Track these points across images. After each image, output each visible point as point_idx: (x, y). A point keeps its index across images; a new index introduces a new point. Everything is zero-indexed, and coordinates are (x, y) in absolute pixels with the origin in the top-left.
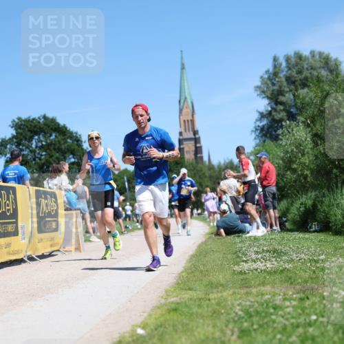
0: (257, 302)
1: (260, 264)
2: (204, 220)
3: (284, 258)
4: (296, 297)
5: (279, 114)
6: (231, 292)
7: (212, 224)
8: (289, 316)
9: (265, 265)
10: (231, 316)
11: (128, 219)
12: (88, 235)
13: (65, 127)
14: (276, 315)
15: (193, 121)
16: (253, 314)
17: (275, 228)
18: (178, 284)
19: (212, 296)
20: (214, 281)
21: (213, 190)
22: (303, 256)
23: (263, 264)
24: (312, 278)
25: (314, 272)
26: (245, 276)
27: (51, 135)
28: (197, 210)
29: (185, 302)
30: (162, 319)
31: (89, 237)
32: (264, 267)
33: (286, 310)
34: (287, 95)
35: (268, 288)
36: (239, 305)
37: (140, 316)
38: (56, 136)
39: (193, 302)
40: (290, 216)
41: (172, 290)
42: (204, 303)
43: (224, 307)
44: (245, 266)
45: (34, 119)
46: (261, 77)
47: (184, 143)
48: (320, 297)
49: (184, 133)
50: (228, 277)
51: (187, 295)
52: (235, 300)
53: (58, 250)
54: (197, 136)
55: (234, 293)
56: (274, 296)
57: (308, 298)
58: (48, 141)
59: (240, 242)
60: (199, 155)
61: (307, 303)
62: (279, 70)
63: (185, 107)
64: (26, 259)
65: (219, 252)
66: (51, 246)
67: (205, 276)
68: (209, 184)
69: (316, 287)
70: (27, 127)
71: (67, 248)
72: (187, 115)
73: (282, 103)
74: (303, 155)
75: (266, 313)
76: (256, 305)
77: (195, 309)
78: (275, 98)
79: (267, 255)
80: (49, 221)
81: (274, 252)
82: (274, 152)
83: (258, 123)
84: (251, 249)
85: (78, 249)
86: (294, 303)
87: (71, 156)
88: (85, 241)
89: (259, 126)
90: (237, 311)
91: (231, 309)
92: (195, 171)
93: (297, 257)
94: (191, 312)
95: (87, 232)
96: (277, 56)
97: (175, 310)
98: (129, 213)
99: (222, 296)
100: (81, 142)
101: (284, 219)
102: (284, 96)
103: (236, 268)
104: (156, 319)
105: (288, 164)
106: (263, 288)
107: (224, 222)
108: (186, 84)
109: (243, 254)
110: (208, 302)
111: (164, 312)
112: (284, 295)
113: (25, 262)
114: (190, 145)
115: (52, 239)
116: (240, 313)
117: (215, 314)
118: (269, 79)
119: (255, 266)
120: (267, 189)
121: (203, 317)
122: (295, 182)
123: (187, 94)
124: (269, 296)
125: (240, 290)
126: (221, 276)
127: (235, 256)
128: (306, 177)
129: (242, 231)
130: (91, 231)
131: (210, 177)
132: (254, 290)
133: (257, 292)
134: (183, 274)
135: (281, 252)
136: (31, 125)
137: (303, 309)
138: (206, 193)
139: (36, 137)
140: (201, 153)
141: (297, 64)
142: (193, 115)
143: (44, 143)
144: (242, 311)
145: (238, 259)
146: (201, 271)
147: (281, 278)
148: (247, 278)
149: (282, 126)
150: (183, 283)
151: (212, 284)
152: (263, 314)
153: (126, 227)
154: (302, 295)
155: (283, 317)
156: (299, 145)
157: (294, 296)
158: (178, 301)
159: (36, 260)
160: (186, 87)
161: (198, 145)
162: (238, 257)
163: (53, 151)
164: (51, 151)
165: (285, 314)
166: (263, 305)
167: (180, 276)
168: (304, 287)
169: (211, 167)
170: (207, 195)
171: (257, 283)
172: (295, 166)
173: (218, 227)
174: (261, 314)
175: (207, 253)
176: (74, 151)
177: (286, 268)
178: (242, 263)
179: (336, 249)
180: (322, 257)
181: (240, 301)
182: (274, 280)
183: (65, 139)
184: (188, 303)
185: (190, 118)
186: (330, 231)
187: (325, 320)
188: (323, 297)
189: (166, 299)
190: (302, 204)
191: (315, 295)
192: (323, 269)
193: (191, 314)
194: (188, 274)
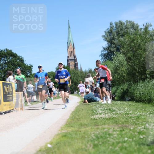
0: (102, 132)
1: (103, 116)
2: (79, 96)
3: (113, 113)
4: (119, 130)
6: (90, 128)
7: (82, 98)
8: (115, 138)
9: (105, 116)
10: (89, 139)
12: (26, 103)
13: (16, 54)
14: (110, 138)
15: (73, 52)
16: (100, 137)
18: (67, 124)
19: (81, 130)
20: (83, 123)
22: (122, 111)
24: (126, 122)
25: (127, 119)
26: (96, 121)
27: (10, 58)
29: (70, 132)
30: (59, 140)
33: (114, 135)
35: (106, 126)
37: (50, 139)
38: (12, 58)
39: (73, 132)
40: (117, 94)
41: (64, 127)
42: (78, 133)
43: (87, 135)
45: (2, 51)
46: (105, 32)
47: (70, 61)
48: (129, 130)
49: (69, 57)
50: (89, 121)
51: (70, 129)
52: (92, 131)
53: (13, 110)
54: (76, 58)
55: (91, 128)
56: (109, 129)
57: (124, 130)
58: (8, 61)
59: (94, 106)
60: (76, 67)
61: (124, 132)
62: (113, 29)
63: (70, 45)
65: (85, 110)
66: (10, 108)
67: (79, 121)
68: (81, 79)
69: (128, 125)
71: (17, 109)
72: (71, 49)
73: (114, 44)
74: (123, 67)
75: (105, 137)
76: (101, 133)
77: (74, 136)
78: (111, 41)
79: (106, 111)
81: (109, 110)
83: (103, 52)
84: (99, 109)
85: (22, 109)
86: (118, 132)
87: (19, 67)
88: (25, 105)
89: (103, 54)
90: (92, 136)
91: (90, 135)
92: (75, 74)
93: (120, 112)
95: (26, 101)
97: (65, 136)
100: (23, 61)
102: (115, 40)
103: (92, 117)
104: (56, 140)
105: (116, 70)
106: (104, 126)
107: (87, 97)
109: (96, 111)
110: (80, 132)
111: (60, 137)
112: (114, 129)
114: (72, 62)
115: (10, 105)
116: (94, 137)
117: (83, 137)
118: (108, 32)
119: (101, 116)
121: (77, 139)
122: (119, 79)
123: (71, 39)
124: (107, 130)
125: (94, 127)
126: (85, 121)
127: (92, 112)
128: (124, 77)
130: (28, 101)
131: (82, 77)
132: (100, 127)
133: (101, 128)
134: (69, 120)
135: (112, 110)
137: (122, 135)
139: (3, 59)
140: (78, 66)
141: (120, 26)
142: (73, 49)
143: (6, 61)
144: (94, 136)
145: (94, 113)
146: (77, 119)
147: (112, 121)
148: (97, 122)
149: (113, 54)
150: (69, 124)
151: (82, 124)
152: (104, 138)
154: (121, 129)
155: (112, 139)
156: (120, 63)
157: (118, 129)
158: (67, 132)
159: (3, 114)
160: (71, 36)
161: (76, 62)
162: (93, 112)
163: (11, 65)
166: (104, 133)
167: (67, 121)
168: (122, 125)
169: (82, 72)
171: (102, 124)
172: (119, 72)
173: (85, 99)
175: (80, 110)
176: (20, 65)
177: (114, 117)
178: (95, 115)
179: (137, 108)
180: (131, 112)
181: (94, 132)
182: (109, 122)
183: (16, 59)
184: (71, 133)
185: (72, 50)
186: (134, 101)
187: (131, 140)
188: (131, 130)
189: (61, 131)
190: (122, 88)
191: (127, 129)
192: (131, 117)
193: (72, 138)
194: (71, 120)
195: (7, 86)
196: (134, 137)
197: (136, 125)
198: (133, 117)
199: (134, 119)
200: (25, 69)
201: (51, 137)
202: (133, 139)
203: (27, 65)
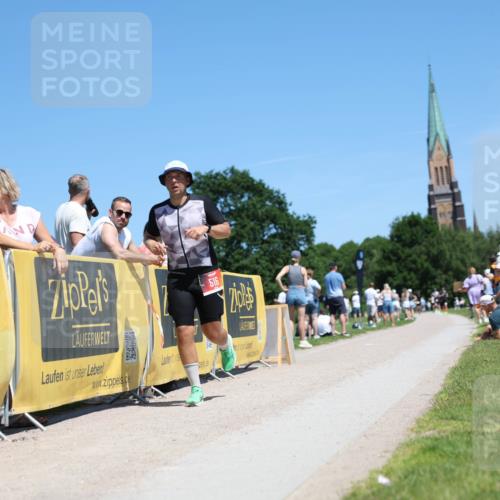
11: (355, 315)
13: (261, 184)
15: (448, 169)
18: (435, 410)
27: (242, 197)
28: (460, 300)
29: (447, 437)
30: (413, 462)
37: (382, 457)
38: (249, 198)
39: (459, 438)
41: (427, 419)
45: (217, 174)
47: (437, 201)
49: (435, 187)
51: (449, 427)
53: (258, 362)
54: (456, 190)
58: (239, 205)
60: (459, 219)
63: (436, 148)
64: (213, 375)
65: (495, 362)
66: (249, 355)
68: (475, 261)
70: (208, 185)
71: (270, 359)
72: (440, 159)
77: (462, 448)
80: (244, 320)
85: (286, 359)
87: (272, 226)
88: (295, 348)
92: (454, 242)
94: (456, 452)
97: (433, 449)
100: (286, 204)
104: (404, 461)
111: (415, 452)
113: (212, 378)
114: (445, 204)
115: (250, 345)
123: (438, 129)
134: (443, 396)
136: (214, 183)
139: (222, 200)
140: (463, 215)
142: (448, 160)
143: (232, 208)
146: (469, 392)
150: (442, 410)
158: (437, 435)
159: (228, 376)
160: (437, 119)
161: (458, 204)
163: (246, 219)
164: (242, 219)
167: (437, 398)
169: (477, 235)
176: (275, 217)
183: (261, 201)
184: (451, 439)
185: (444, 164)
189: (418, 432)
193: (457, 456)
194: (450, 395)
195: (238, 288)
200: (291, 231)
201: (386, 452)
203: (298, 218)
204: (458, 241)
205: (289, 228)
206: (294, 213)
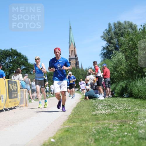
0: (102, 127)
1: (104, 111)
2: (80, 93)
3: (113, 109)
4: (118, 125)
5: (111, 48)
6: (91, 123)
7: (83, 94)
10: (91, 133)
11: (47, 93)
12: (30, 99)
13: (20, 53)
14: (110, 132)
15: (75, 51)
16: (100, 132)
17: (109, 96)
18: (69, 120)
19: (83, 125)
20: (84, 118)
21: (84, 80)
22: (121, 107)
23: (105, 111)
24: (125, 117)
25: (126, 114)
26: (97, 116)
27: (14, 57)
30: (62, 135)
31: (31, 100)
32: (105, 113)
33: (114, 130)
34: (114, 40)
35: (107, 121)
36: (94, 128)
38: (16, 58)
39: (75, 128)
40: (116, 91)
41: (66, 122)
42: (80, 128)
43: (88, 130)
44: (97, 112)
45: (7, 50)
46: (104, 32)
47: (71, 60)
48: (128, 125)
49: (71, 56)
50: (90, 117)
51: (72, 125)
52: (93, 126)
53: (18, 106)
54: (77, 57)
55: (92, 123)
56: (109, 124)
57: (123, 125)
58: (13, 60)
59: (95, 102)
60: (77, 65)
61: (123, 127)
62: (111, 29)
63: (71, 45)
65: (86, 106)
66: (15, 104)
67: (80, 116)
68: (82, 77)
69: (127, 120)
70: (4, 53)
71: (21, 105)
73: (112, 43)
74: (121, 65)
75: (106, 132)
76: (102, 128)
77: (76, 131)
78: (109, 41)
79: (106, 107)
81: (109, 106)
82: (109, 64)
83: (102, 52)
84: (100, 105)
85: (26, 105)
86: (118, 127)
87: (23, 66)
88: (29, 102)
89: (103, 53)
90: (93, 131)
91: (91, 130)
92: (76, 72)
93: (119, 108)
94: (74, 132)
96: (110, 23)
97: (67, 131)
98: (48, 90)
99: (87, 125)
100: (27, 60)
101: (114, 92)
102: (113, 40)
103: (93, 113)
104: (59, 135)
105: (115, 68)
106: (104, 121)
107: (88, 94)
108: (72, 35)
109: (96, 107)
110: (81, 127)
111: (62, 132)
112: (114, 124)
113: (3, 111)
114: (74, 61)
115: (15, 101)
116: (95, 132)
117: (84, 132)
118: (107, 33)
119: (101, 112)
120: (106, 79)
121: (79, 134)
122: (118, 76)
123: (72, 39)
124: (107, 125)
125: (95, 122)
126: (87, 116)
127: (93, 108)
128: (122, 74)
129: (96, 97)
131: (82, 74)
132: (101, 122)
133: (102, 123)
134: (71, 116)
135: (112, 106)
136: (6, 53)
137: (121, 130)
138: (81, 81)
139: (8, 58)
141: (119, 27)
142: (75, 48)
143: (11, 60)
144: (95, 131)
146: (79, 114)
147: (112, 117)
148: (98, 117)
149: (112, 53)
150: (71, 120)
151: (83, 120)
152: (105, 132)
153: (47, 96)
154: (121, 124)
155: (113, 133)
156: (119, 61)
157: (118, 124)
158: (69, 127)
159: (8, 110)
160: (72, 36)
161: (77, 61)
163: (15, 64)
164: (14, 64)
165: (114, 132)
166: (104, 128)
167: (69, 116)
168: (122, 121)
169: (82, 70)
170: (81, 82)
171: (102, 119)
172: (118, 70)
173: (86, 96)
174: (103, 132)
175: (81, 107)
176: (24, 64)
177: (114, 113)
178: (96, 111)
179: (135, 105)
180: (130, 108)
181: (95, 127)
182: (109, 118)
183: (20, 59)
184: (73, 128)
185: (73, 49)
186: (133, 97)
187: (131, 134)
188: (130, 125)
189: (63, 126)
190: (121, 86)
191: (126, 124)
192: (130, 113)
193: (74, 133)
194: (73, 115)
195: (12, 84)
196: (133, 132)
197: (135, 120)
198: (132, 113)
199: (133, 115)
200: (29, 68)
201: (54, 132)
202: (132, 134)
203: (31, 64)
204: (77, 72)
205: (28, 67)
206: (30, 63)
